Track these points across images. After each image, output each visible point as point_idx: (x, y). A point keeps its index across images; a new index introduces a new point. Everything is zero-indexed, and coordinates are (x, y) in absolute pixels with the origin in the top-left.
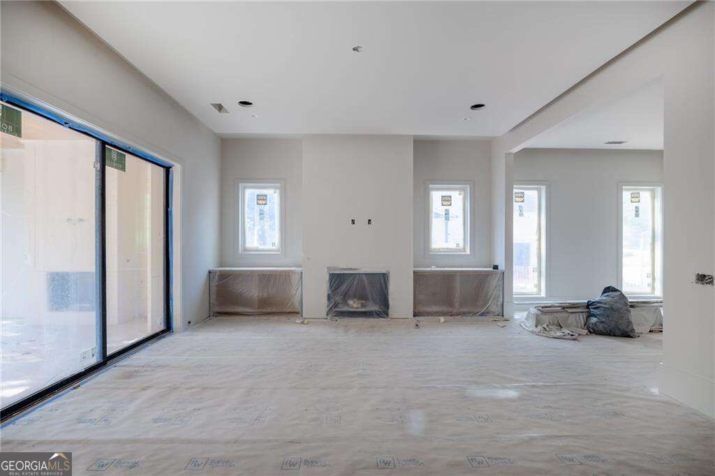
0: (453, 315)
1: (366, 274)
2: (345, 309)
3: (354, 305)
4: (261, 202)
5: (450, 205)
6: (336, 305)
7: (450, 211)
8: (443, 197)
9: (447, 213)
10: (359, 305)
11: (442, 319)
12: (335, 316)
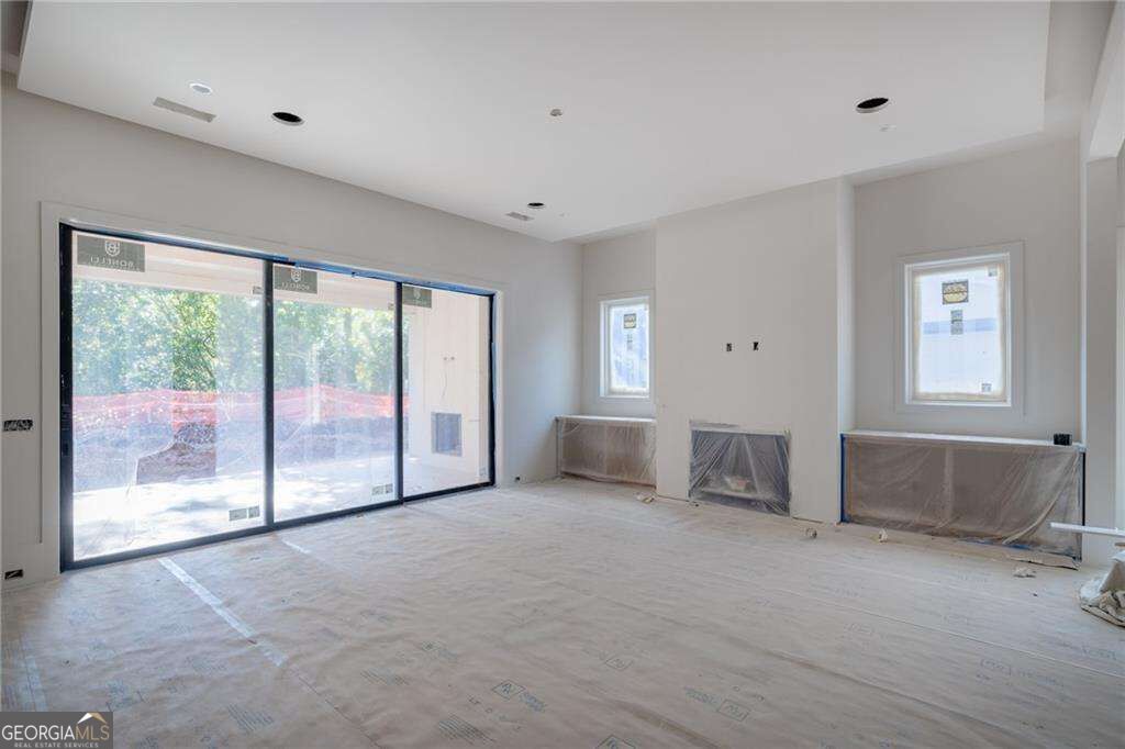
0: (936, 534)
1: (748, 435)
2: (719, 490)
3: (734, 486)
4: (628, 324)
5: (966, 300)
6: (704, 481)
7: (964, 313)
8: (945, 285)
9: (956, 319)
10: (742, 488)
11: (884, 534)
12: (702, 499)
